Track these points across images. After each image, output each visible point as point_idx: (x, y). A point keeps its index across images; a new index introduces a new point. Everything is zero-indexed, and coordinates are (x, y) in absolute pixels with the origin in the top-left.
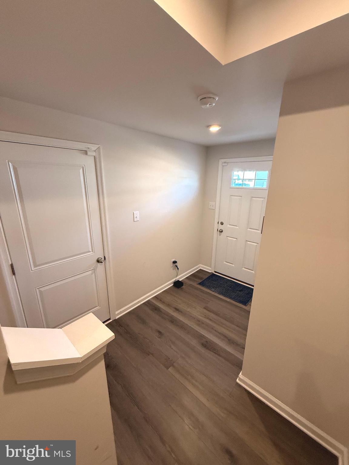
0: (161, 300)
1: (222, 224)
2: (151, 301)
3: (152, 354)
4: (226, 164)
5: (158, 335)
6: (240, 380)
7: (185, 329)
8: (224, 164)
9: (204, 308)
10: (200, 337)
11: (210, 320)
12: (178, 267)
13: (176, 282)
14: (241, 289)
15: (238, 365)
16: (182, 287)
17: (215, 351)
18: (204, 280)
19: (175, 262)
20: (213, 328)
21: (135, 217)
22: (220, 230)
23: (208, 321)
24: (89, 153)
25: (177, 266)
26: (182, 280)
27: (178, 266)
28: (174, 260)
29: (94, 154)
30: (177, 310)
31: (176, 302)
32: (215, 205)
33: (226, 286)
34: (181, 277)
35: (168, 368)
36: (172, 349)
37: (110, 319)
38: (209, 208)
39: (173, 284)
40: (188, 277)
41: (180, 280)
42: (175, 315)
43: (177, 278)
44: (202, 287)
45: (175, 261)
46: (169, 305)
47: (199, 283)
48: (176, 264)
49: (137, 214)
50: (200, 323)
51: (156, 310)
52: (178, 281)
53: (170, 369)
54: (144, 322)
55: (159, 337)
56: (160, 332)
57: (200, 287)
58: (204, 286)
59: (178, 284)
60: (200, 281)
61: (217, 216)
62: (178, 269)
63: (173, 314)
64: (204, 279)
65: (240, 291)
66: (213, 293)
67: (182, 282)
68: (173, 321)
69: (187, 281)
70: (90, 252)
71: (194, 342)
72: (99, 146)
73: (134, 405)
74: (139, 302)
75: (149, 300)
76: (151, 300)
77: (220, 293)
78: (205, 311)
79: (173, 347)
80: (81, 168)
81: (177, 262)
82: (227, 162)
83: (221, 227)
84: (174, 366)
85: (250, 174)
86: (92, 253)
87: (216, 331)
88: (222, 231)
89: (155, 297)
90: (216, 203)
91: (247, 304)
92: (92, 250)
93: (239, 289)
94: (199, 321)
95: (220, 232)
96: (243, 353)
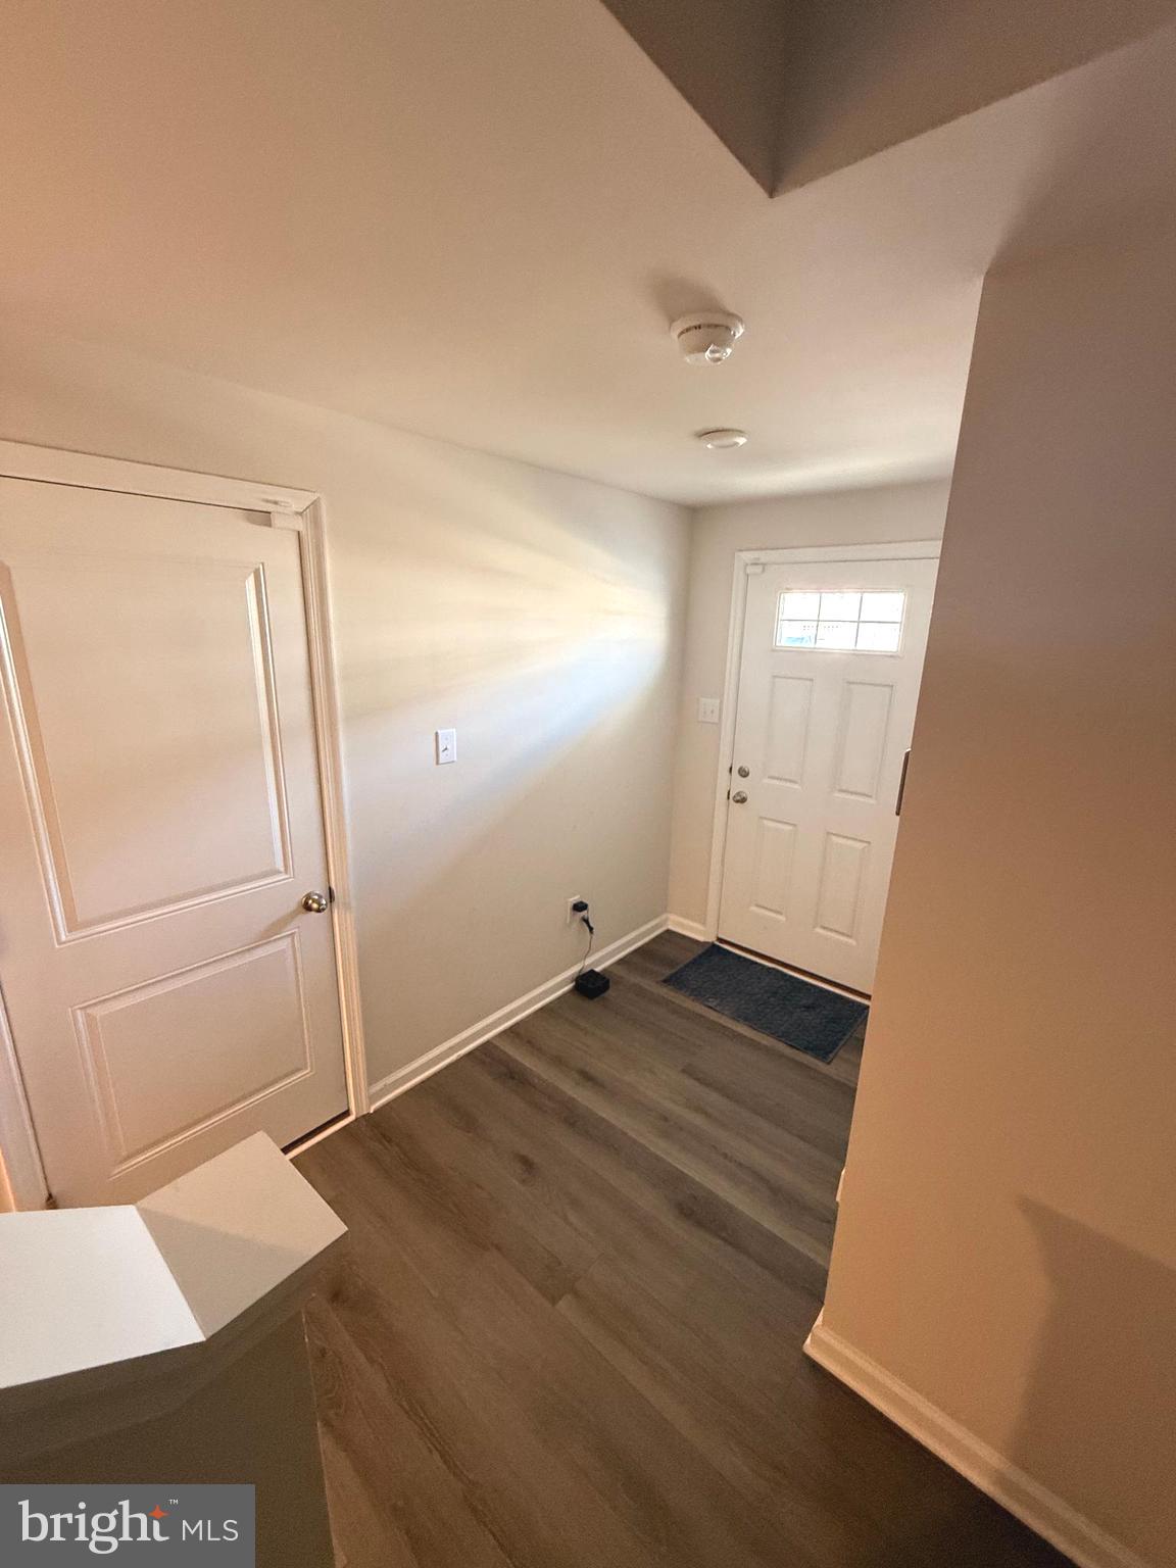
0: (529, 1042)
1: (744, 773)
2: (496, 1047)
3: (498, 1248)
4: (758, 569)
5: (520, 1171)
6: (817, 1342)
7: (616, 1149)
8: (750, 570)
9: (683, 1071)
10: (670, 1180)
11: (707, 1115)
12: (592, 925)
13: (584, 975)
14: (810, 1001)
15: (811, 1289)
16: (602, 995)
17: (724, 1235)
18: (682, 970)
19: (579, 907)
20: (715, 1148)
21: (441, 748)
22: (738, 794)
23: (698, 1120)
24: (277, 521)
25: (586, 921)
26: (605, 970)
27: (590, 921)
28: (575, 899)
29: (299, 524)
30: (587, 1077)
31: (584, 1048)
32: (721, 710)
33: (757, 990)
34: (601, 959)
35: (554, 1301)
36: (571, 1224)
37: (347, 1113)
38: (700, 719)
39: (574, 984)
40: (625, 957)
41: (598, 969)
42: (584, 1097)
43: (588, 961)
44: (672, 994)
45: (581, 902)
46: (558, 1061)
47: (663, 978)
48: (584, 913)
49: (450, 737)
50: (667, 1125)
51: (513, 1078)
52: (592, 971)
53: (562, 1304)
54: (469, 1123)
55: (523, 1182)
56: (527, 1164)
57: (665, 992)
58: (680, 989)
59: (590, 986)
60: (668, 972)
61: (725, 749)
62: (591, 929)
63: (570, 1093)
64: (682, 965)
65: (808, 1008)
66: (713, 1015)
67: (607, 976)
68: (573, 1118)
69: (621, 972)
70: (281, 872)
71: (649, 1201)
72: (317, 495)
73: (431, 1451)
74: (452, 1049)
75: (488, 1043)
76: (494, 1042)
77: (738, 1016)
78: (689, 1082)
79: (573, 1218)
80: (249, 575)
81: (590, 907)
82: (763, 560)
83: (739, 785)
84: (576, 1294)
85: (841, 603)
86: (287, 876)
87: (725, 1156)
88: (743, 800)
89: (511, 1029)
90: (721, 702)
91: (831, 1056)
92: (286, 866)
93: (804, 1002)
94: (666, 1119)
95: (737, 801)
96: (828, 1243)
